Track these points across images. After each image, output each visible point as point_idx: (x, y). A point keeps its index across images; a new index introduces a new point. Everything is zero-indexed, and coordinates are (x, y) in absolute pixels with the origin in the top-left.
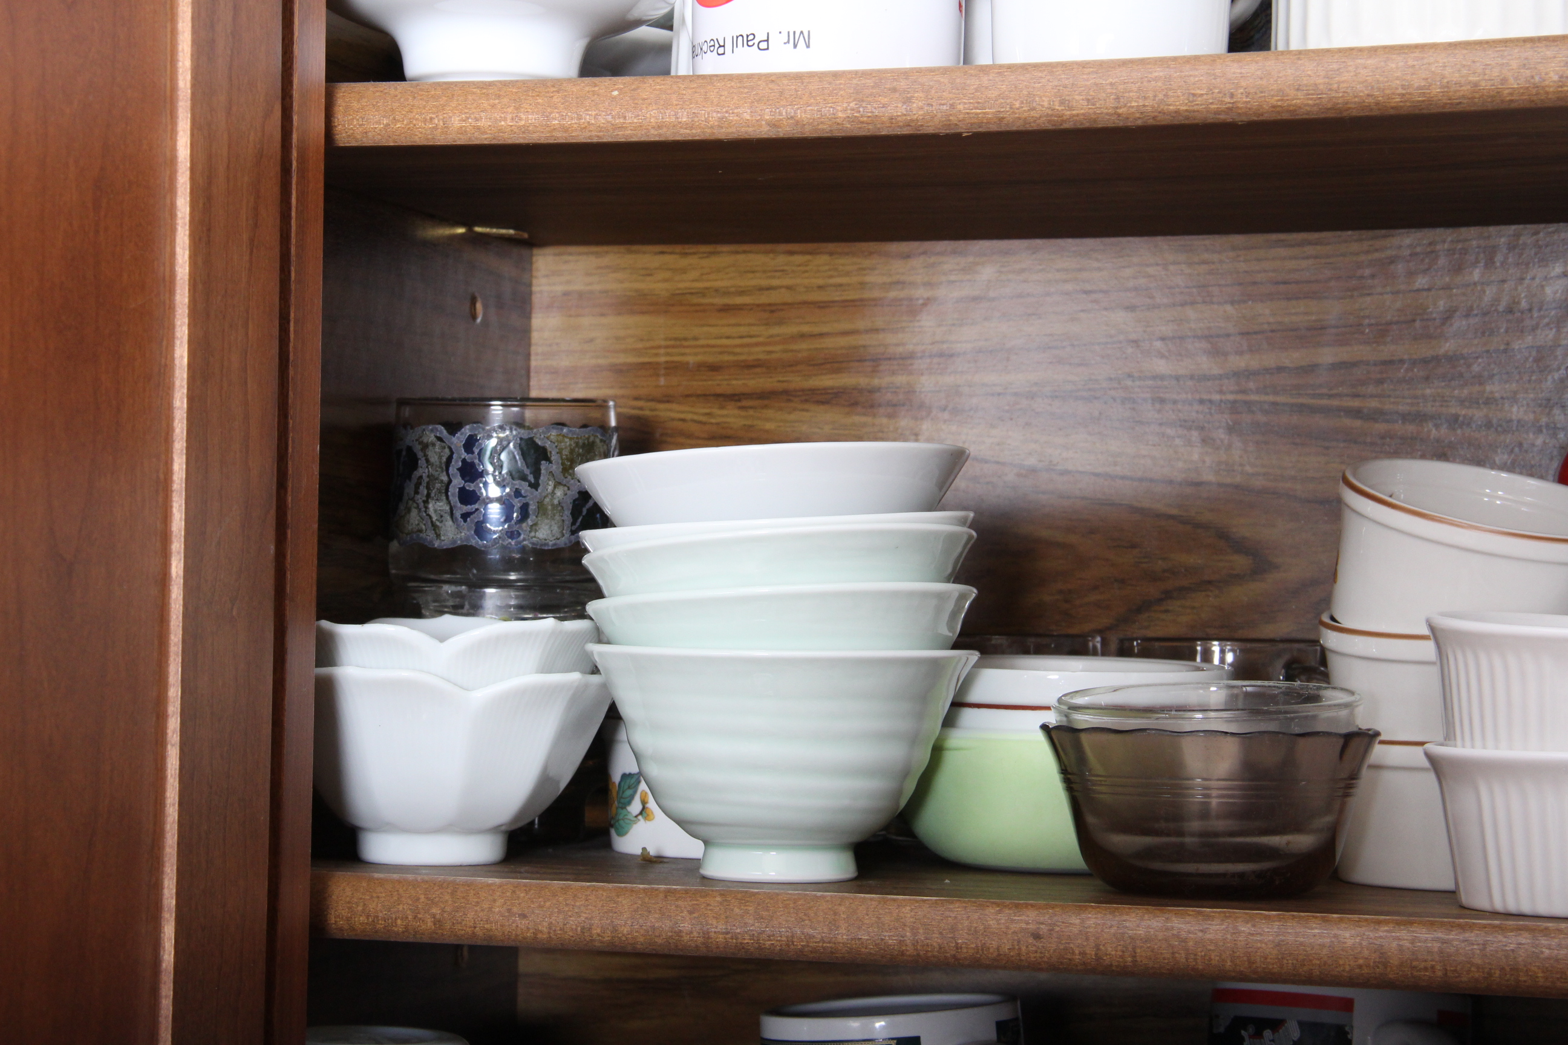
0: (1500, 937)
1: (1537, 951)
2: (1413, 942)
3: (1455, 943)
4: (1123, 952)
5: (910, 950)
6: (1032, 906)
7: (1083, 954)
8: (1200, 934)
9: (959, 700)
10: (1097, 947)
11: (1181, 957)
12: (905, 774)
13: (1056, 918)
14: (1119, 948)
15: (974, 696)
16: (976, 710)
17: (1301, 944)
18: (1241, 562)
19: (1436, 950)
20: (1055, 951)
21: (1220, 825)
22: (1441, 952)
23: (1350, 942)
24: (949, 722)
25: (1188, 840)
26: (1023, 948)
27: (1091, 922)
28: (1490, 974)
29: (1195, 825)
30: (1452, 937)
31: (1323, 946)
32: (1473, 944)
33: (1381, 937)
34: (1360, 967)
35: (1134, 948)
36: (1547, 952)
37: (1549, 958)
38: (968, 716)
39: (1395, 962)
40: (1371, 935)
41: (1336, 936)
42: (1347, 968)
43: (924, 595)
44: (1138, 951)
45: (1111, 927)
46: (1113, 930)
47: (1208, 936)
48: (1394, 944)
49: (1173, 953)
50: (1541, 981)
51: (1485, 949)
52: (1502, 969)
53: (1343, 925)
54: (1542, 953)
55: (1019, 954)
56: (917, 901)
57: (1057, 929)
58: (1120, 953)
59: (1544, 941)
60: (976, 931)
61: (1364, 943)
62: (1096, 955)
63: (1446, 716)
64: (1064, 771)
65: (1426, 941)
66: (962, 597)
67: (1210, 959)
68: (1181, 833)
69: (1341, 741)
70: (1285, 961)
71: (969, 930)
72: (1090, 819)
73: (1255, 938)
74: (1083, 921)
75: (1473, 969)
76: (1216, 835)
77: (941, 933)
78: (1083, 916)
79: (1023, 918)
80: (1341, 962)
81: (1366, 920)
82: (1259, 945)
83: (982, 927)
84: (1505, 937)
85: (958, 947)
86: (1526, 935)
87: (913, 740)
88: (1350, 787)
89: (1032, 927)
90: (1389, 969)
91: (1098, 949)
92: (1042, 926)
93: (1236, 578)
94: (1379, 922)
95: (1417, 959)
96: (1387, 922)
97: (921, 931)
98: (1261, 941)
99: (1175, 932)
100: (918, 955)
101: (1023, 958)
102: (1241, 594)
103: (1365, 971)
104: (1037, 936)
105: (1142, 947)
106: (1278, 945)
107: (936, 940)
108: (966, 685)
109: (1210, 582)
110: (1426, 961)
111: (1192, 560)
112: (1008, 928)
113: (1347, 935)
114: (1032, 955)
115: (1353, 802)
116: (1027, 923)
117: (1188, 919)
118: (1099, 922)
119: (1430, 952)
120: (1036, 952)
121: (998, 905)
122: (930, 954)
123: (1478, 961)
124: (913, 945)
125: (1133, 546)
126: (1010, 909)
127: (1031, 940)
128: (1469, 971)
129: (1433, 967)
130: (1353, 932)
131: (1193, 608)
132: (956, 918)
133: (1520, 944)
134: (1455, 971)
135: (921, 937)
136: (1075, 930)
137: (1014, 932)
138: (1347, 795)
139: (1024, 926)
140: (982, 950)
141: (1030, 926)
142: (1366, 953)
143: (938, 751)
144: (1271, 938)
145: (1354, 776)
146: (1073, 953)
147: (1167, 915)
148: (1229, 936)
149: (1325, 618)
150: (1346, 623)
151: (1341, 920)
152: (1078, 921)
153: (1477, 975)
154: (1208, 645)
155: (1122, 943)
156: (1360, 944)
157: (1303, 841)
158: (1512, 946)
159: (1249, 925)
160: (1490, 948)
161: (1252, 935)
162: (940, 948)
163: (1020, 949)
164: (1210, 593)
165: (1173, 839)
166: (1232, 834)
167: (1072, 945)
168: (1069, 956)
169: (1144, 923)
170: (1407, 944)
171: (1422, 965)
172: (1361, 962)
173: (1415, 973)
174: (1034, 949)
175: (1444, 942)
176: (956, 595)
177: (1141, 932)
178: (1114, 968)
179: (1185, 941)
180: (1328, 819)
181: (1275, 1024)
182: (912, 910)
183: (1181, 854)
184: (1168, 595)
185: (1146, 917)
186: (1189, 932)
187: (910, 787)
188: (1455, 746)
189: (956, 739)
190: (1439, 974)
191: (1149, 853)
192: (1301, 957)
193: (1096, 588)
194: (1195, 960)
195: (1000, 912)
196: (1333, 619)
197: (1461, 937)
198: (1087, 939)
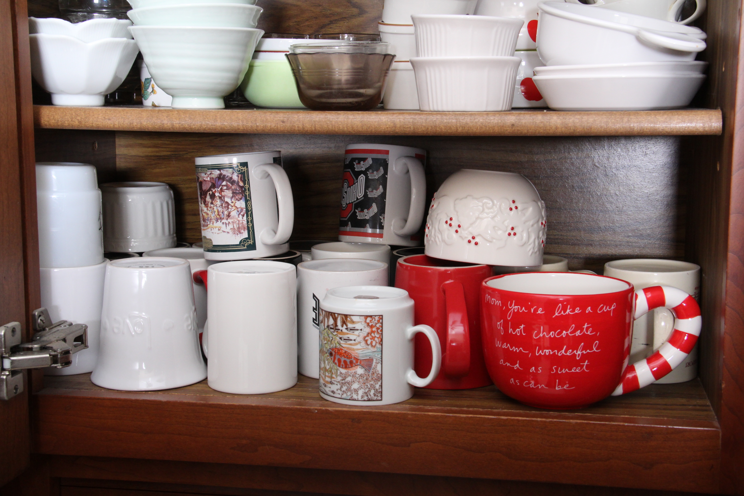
0: (431, 117)
1: (442, 120)
2: (404, 119)
3: (417, 119)
4: (311, 126)
5: (241, 128)
6: (282, 112)
7: (298, 127)
8: (336, 119)
9: (258, 50)
10: (303, 124)
11: (330, 127)
12: (240, 72)
13: (289, 116)
14: (310, 125)
15: (264, 48)
16: (264, 53)
17: (369, 121)
18: (355, 11)
19: (411, 121)
20: (289, 126)
21: (344, 86)
22: (413, 122)
23: (384, 120)
24: (255, 56)
25: (333, 91)
26: (279, 126)
27: (301, 117)
28: (428, 129)
29: (336, 87)
30: (416, 117)
31: (376, 122)
32: (423, 119)
33: (394, 118)
34: (387, 128)
35: (315, 125)
36: (445, 121)
37: (446, 123)
38: (262, 55)
39: (398, 126)
40: (391, 117)
41: (380, 118)
42: (383, 129)
43: (244, 9)
44: (316, 125)
45: (308, 118)
46: (308, 119)
47: (339, 120)
48: (398, 120)
49: (328, 126)
50: (443, 130)
51: (426, 120)
52: (432, 127)
53: (382, 115)
54: (444, 121)
55: (277, 128)
56: (243, 112)
57: (290, 119)
58: (310, 126)
59: (444, 117)
60: (263, 121)
61: (389, 120)
62: (303, 127)
63: (417, 48)
64: (293, 70)
65: (408, 119)
66: (258, 11)
67: (340, 127)
68: (331, 89)
69: (383, 57)
70: (364, 127)
71: (261, 120)
72: (302, 86)
73: (354, 120)
74: (298, 116)
75: (423, 127)
76: (342, 89)
77: (251, 122)
78: (298, 115)
79: (279, 116)
80: (381, 127)
81: (389, 113)
82: (355, 122)
83: (265, 119)
84: (433, 116)
85: (257, 126)
86: (439, 115)
87: (243, 60)
88: (386, 73)
89: (282, 119)
90: (396, 128)
91: (304, 125)
92: (285, 119)
93: (353, 16)
94: (393, 114)
95: (405, 125)
96: (396, 113)
97: (245, 121)
98: (356, 121)
99: (328, 119)
100: (244, 129)
101: (279, 129)
102: (355, 22)
103: (389, 129)
104: (283, 122)
105: (317, 124)
106: (361, 122)
107: (250, 124)
108: (260, 44)
109: (345, 18)
110: (408, 125)
111: (339, 10)
112: (274, 119)
113: (383, 118)
114: (282, 128)
115: (387, 78)
116: (280, 118)
117: (333, 114)
118: (303, 116)
119: (409, 122)
120: (283, 127)
121: (270, 112)
122: (248, 129)
123: (424, 124)
124: (242, 126)
125: (320, 6)
126: (274, 113)
127: (281, 123)
128: (421, 128)
129: (410, 127)
130: (385, 117)
131: (340, 27)
132: (256, 116)
133: (437, 118)
134: (417, 128)
135: (245, 123)
136: (296, 119)
137: (276, 121)
138: (385, 76)
139: (279, 118)
140: (265, 127)
141: (281, 119)
142: (389, 123)
143: (251, 67)
144: (359, 120)
145: (388, 69)
146: (295, 127)
147: (326, 114)
148: (346, 120)
149: (380, 22)
150: (386, 22)
151: (382, 113)
152: (297, 116)
153: (424, 129)
154: (344, 36)
155: (311, 123)
156: (387, 121)
157: (370, 91)
158: (435, 119)
159: (352, 116)
160: (428, 120)
161: (353, 119)
162: (251, 127)
163: (278, 126)
164: (345, 22)
165: (328, 91)
166: (347, 89)
167: (295, 124)
168: (294, 128)
169: (318, 116)
170: (402, 120)
171: (407, 126)
172: (388, 126)
173: (405, 129)
174: (282, 126)
175: (414, 119)
176: (256, 10)
177: (317, 119)
178: (308, 131)
179: (331, 121)
180: (379, 84)
181: (364, 160)
182: (242, 115)
183: (331, 95)
184: (331, 22)
185: (319, 114)
186: (333, 119)
187: (242, 77)
188: (419, 57)
189: (258, 63)
190: (412, 129)
191: (321, 96)
192: (369, 126)
193: (307, 20)
194: (335, 128)
195: (271, 114)
196: (383, 22)
197: (419, 117)
198: (300, 122)
